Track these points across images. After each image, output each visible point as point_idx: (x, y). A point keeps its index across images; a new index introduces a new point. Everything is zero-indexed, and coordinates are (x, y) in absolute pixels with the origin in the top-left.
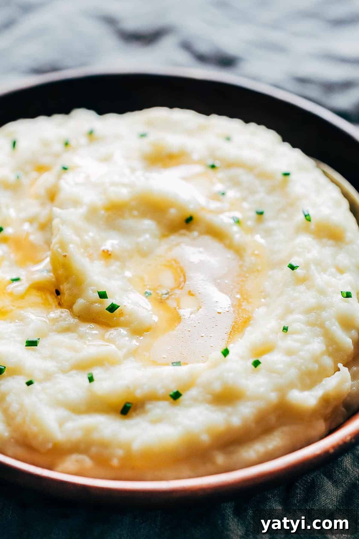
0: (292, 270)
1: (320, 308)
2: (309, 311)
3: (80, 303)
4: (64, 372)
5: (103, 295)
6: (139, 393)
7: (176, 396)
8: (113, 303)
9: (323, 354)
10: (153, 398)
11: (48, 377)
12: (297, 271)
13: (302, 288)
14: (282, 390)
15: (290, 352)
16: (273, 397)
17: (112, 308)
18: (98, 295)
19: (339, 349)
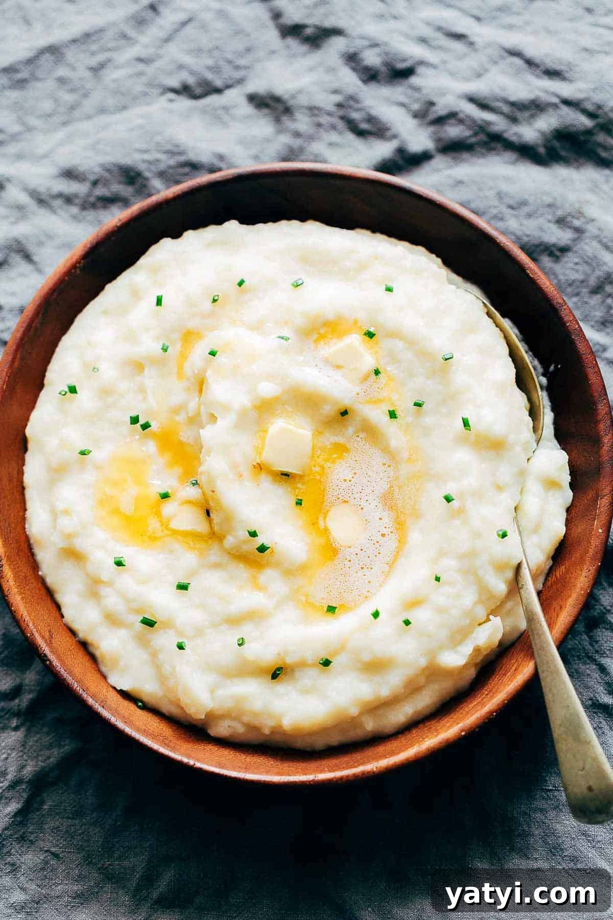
0: (447, 503)
1: (472, 554)
2: (462, 557)
3: (229, 541)
4: (215, 626)
5: (253, 534)
6: (289, 660)
7: (327, 663)
8: (265, 544)
9: (476, 603)
10: (302, 665)
11: (199, 632)
12: (454, 503)
13: (457, 522)
14: (432, 654)
15: (440, 610)
16: (423, 662)
17: (262, 549)
18: (248, 533)
19: (491, 596)
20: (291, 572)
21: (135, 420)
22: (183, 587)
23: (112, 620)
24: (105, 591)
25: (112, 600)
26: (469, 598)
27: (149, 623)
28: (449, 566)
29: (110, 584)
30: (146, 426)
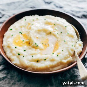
1: (68, 48)
3: (32, 45)
4: (29, 55)
7: (45, 60)
9: (68, 55)
10: (42, 60)
11: (27, 56)
12: (65, 42)
15: (63, 54)
16: (60, 61)
17: (37, 46)
18: (35, 44)
19: (70, 54)
20: (41, 49)
21: (20, 32)
22: (25, 51)
23: (14, 55)
24: (13, 51)
25: (14, 52)
26: (67, 53)
27: (19, 54)
28: (65, 49)
29: (14, 50)
30: (22, 33)
